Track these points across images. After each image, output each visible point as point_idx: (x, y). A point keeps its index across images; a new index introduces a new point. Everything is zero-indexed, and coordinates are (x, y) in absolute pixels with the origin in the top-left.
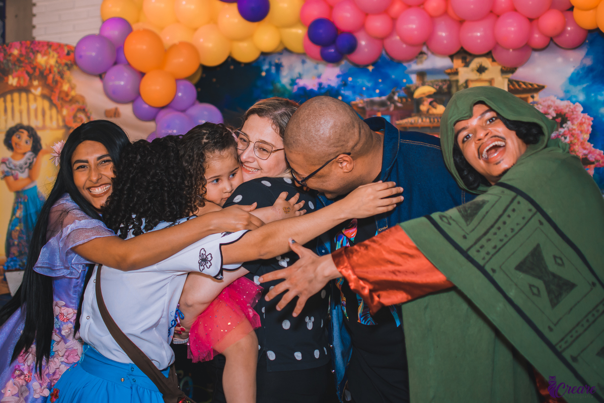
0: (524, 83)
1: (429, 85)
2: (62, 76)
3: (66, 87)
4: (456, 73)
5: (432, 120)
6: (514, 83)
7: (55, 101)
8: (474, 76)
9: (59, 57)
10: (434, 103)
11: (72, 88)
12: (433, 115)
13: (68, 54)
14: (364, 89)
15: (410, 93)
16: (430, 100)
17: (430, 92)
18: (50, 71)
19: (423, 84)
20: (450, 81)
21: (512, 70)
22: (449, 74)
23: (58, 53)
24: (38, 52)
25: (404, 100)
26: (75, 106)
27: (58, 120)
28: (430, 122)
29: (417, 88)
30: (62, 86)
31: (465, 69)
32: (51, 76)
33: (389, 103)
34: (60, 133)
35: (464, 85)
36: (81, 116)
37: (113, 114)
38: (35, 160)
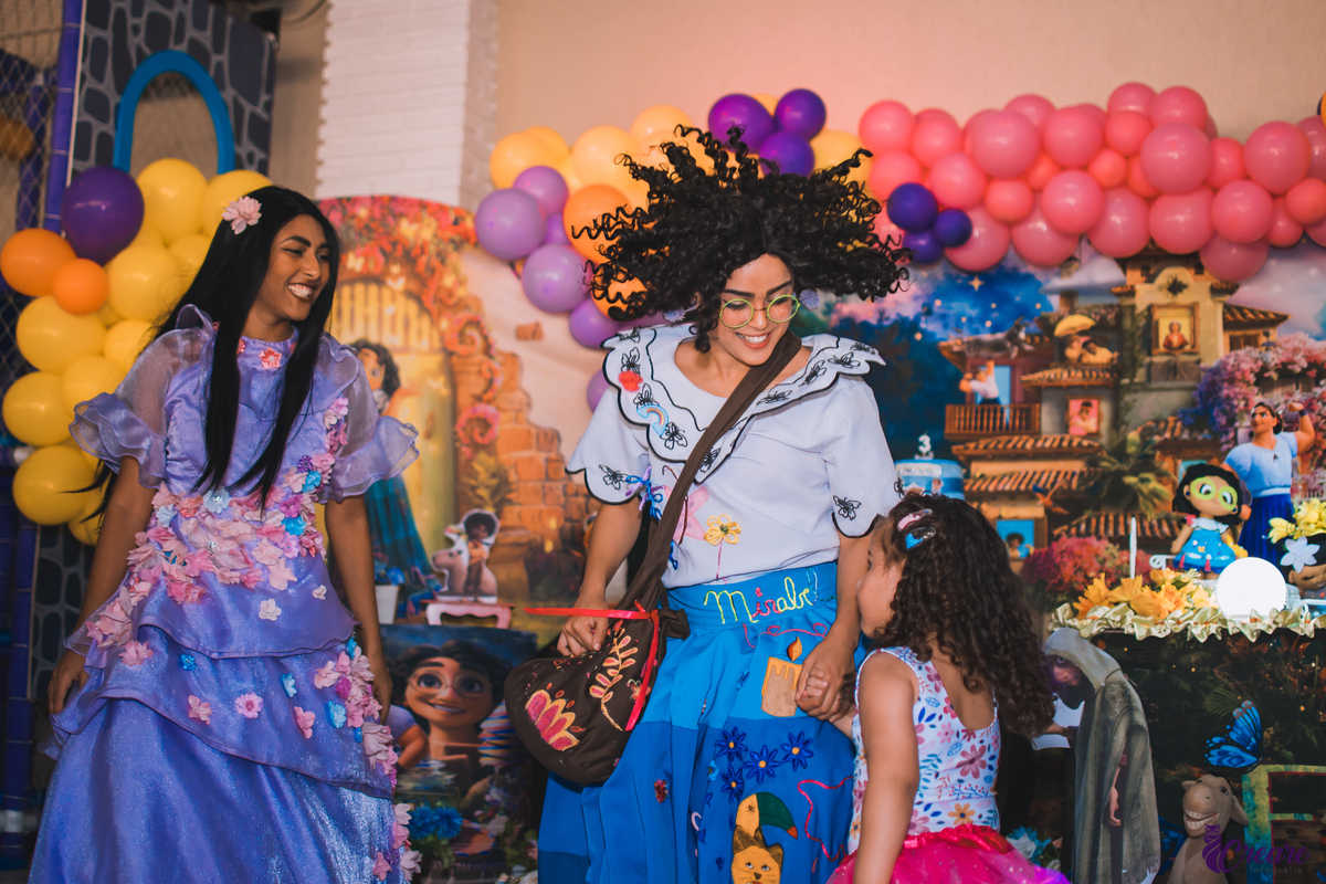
0: (1252, 311)
1: (1081, 314)
2: (443, 261)
3: (448, 281)
4: (1131, 293)
5: (1087, 373)
6: (1235, 310)
7: (429, 303)
8: (1163, 298)
9: (440, 227)
10: (1092, 345)
11: (461, 282)
12: (1090, 364)
13: (456, 223)
14: (964, 320)
15: (1047, 326)
16: (1083, 339)
17: (1084, 325)
18: (423, 250)
19: (1072, 312)
20: (1119, 306)
21: (1232, 290)
22: (1118, 295)
23: (438, 220)
24: (402, 215)
25: (1037, 339)
26: (463, 315)
27: (431, 337)
28: (1084, 376)
29: (1060, 318)
30: (441, 278)
31: (1148, 286)
32: (423, 259)
33: (1009, 345)
34: (435, 361)
35: (1146, 313)
36: (473, 332)
37: (530, 334)
38: (387, 405)
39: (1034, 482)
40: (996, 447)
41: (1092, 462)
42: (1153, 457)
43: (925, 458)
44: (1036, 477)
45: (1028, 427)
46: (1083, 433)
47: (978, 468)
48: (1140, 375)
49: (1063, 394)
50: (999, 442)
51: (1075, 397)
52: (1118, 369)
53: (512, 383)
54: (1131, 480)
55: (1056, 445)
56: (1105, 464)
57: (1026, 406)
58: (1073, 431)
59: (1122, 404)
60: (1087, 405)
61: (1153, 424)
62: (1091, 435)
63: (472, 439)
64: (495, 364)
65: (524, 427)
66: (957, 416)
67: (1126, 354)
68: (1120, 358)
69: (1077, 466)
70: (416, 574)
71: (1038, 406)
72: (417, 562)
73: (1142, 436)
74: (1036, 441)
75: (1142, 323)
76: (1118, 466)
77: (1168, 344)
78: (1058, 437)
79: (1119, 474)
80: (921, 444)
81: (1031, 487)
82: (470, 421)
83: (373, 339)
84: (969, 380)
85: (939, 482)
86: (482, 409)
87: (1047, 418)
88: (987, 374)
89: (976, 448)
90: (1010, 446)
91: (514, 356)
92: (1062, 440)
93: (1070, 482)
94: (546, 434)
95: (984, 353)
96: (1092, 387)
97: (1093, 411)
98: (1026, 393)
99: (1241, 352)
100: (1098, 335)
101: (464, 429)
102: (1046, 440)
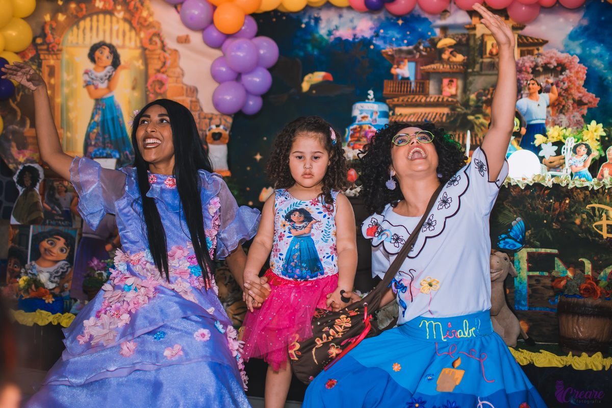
0: (531, 38)
1: (450, 38)
2: (142, 4)
3: (145, 14)
4: (474, 28)
5: (452, 66)
6: (523, 38)
7: (135, 24)
10: (455, 53)
11: (151, 15)
12: (453, 62)
14: (394, 39)
15: (434, 43)
16: (450, 50)
17: (451, 43)
19: (446, 37)
20: (468, 34)
21: (522, 28)
22: (468, 29)
25: (428, 49)
26: (152, 31)
27: (136, 41)
28: (450, 68)
29: (440, 39)
30: (141, 12)
32: (133, 3)
33: (415, 52)
34: (137, 52)
35: (481, 38)
36: (156, 39)
37: (184, 40)
38: (114, 73)
39: (425, 118)
40: (407, 101)
41: (453, 109)
42: (482, 107)
43: (370, 101)
44: (426, 115)
45: (423, 91)
46: (449, 95)
47: (399, 111)
48: (477, 68)
49: (440, 76)
50: (409, 98)
51: (446, 77)
52: (466, 65)
53: (175, 64)
54: (471, 118)
55: (436, 100)
56: (459, 110)
57: (422, 81)
58: (444, 93)
59: (468, 81)
60: (451, 81)
61: (482, 91)
62: (453, 96)
63: (155, 91)
64: (167, 55)
65: (181, 85)
66: (389, 85)
67: (471, 57)
68: (467, 59)
69: (446, 110)
70: (127, 154)
71: (428, 81)
72: (127, 149)
73: (477, 97)
74: (427, 98)
75: (479, 42)
76: (465, 111)
77: (491, 53)
78: (437, 96)
79: (466, 115)
80: (369, 94)
81: (423, 120)
82: (154, 82)
83: (108, 41)
84: (395, 68)
85: (377, 113)
86: (160, 76)
87: (432, 87)
88: (404, 65)
89: (398, 101)
90: (414, 100)
91: (176, 51)
92: (439, 98)
93: (442, 118)
94: (191, 89)
95: (403, 55)
96: (454, 73)
97: (454, 84)
98: (422, 75)
99: (526, 58)
100: (457, 48)
101: (151, 86)
102: (431, 98)
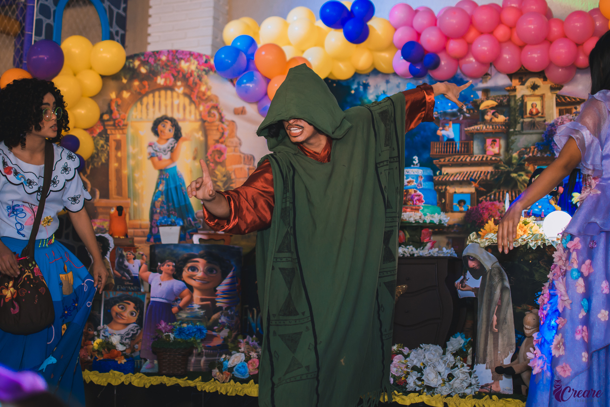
0: (569, 97)
1: (492, 100)
2: (200, 80)
3: (203, 88)
4: (514, 90)
5: (494, 127)
6: (561, 97)
7: (194, 99)
8: (528, 92)
9: (199, 64)
10: (496, 114)
11: (208, 89)
12: (495, 122)
13: (206, 62)
14: (439, 103)
15: (476, 105)
16: (492, 111)
17: (493, 105)
18: (191, 74)
19: (487, 99)
20: (509, 96)
21: (560, 88)
22: (508, 91)
23: (198, 61)
24: (181, 59)
25: (472, 111)
26: (210, 104)
27: (195, 114)
28: (493, 128)
29: (482, 102)
30: (200, 87)
31: (522, 87)
32: (192, 79)
33: (459, 114)
34: (197, 125)
35: (521, 99)
36: (215, 111)
37: (240, 112)
38: (176, 145)
39: (470, 176)
40: (453, 161)
41: (497, 167)
42: (524, 164)
43: (415, 166)
44: (471, 174)
45: (468, 151)
46: (493, 154)
47: (445, 170)
48: (518, 127)
49: (484, 136)
50: (454, 158)
51: (489, 138)
52: (508, 125)
53: (233, 134)
54: (514, 175)
55: (480, 159)
56: (502, 168)
57: (466, 142)
58: (487, 153)
59: (510, 140)
60: (494, 141)
61: (524, 150)
62: (496, 155)
63: (214, 160)
64: (225, 126)
65: (238, 154)
66: (436, 147)
67: (512, 118)
68: (509, 120)
69: (490, 169)
70: (190, 221)
71: (472, 141)
72: (190, 215)
73: (519, 155)
74: (471, 157)
75: (519, 103)
76: (508, 169)
77: (531, 113)
78: (481, 156)
79: (509, 173)
80: (414, 160)
81: (469, 179)
82: (213, 152)
83: (169, 115)
84: (441, 130)
85: (422, 177)
86: (219, 146)
87: (476, 147)
88: (449, 127)
89: (444, 161)
90: (459, 160)
91: (233, 122)
92: (483, 157)
93: (487, 176)
94: (248, 157)
95: (448, 118)
96: (496, 133)
97: (497, 144)
98: (466, 136)
99: (564, 117)
100: (498, 109)
101: (211, 155)
102: (476, 157)
